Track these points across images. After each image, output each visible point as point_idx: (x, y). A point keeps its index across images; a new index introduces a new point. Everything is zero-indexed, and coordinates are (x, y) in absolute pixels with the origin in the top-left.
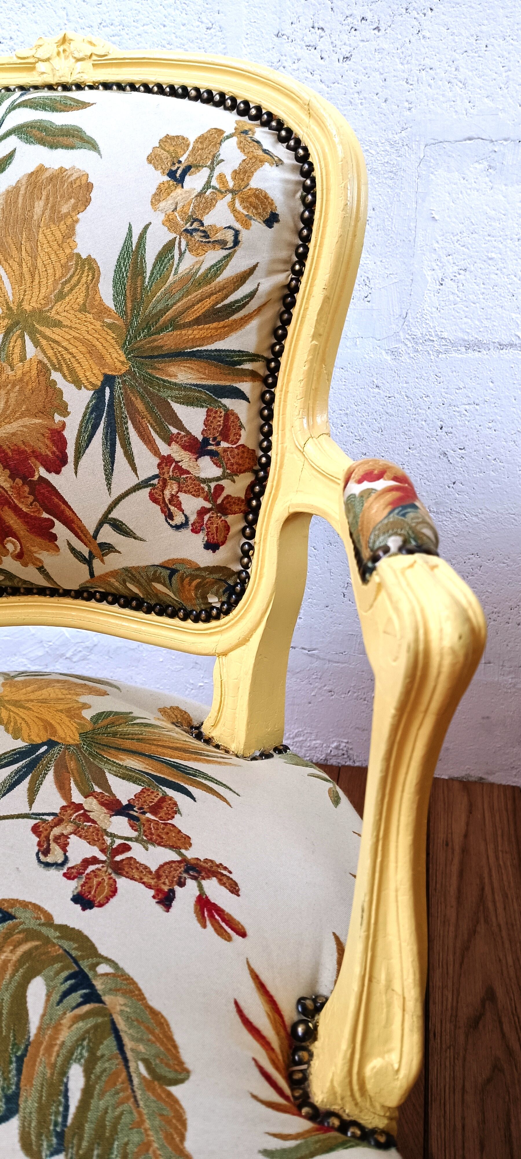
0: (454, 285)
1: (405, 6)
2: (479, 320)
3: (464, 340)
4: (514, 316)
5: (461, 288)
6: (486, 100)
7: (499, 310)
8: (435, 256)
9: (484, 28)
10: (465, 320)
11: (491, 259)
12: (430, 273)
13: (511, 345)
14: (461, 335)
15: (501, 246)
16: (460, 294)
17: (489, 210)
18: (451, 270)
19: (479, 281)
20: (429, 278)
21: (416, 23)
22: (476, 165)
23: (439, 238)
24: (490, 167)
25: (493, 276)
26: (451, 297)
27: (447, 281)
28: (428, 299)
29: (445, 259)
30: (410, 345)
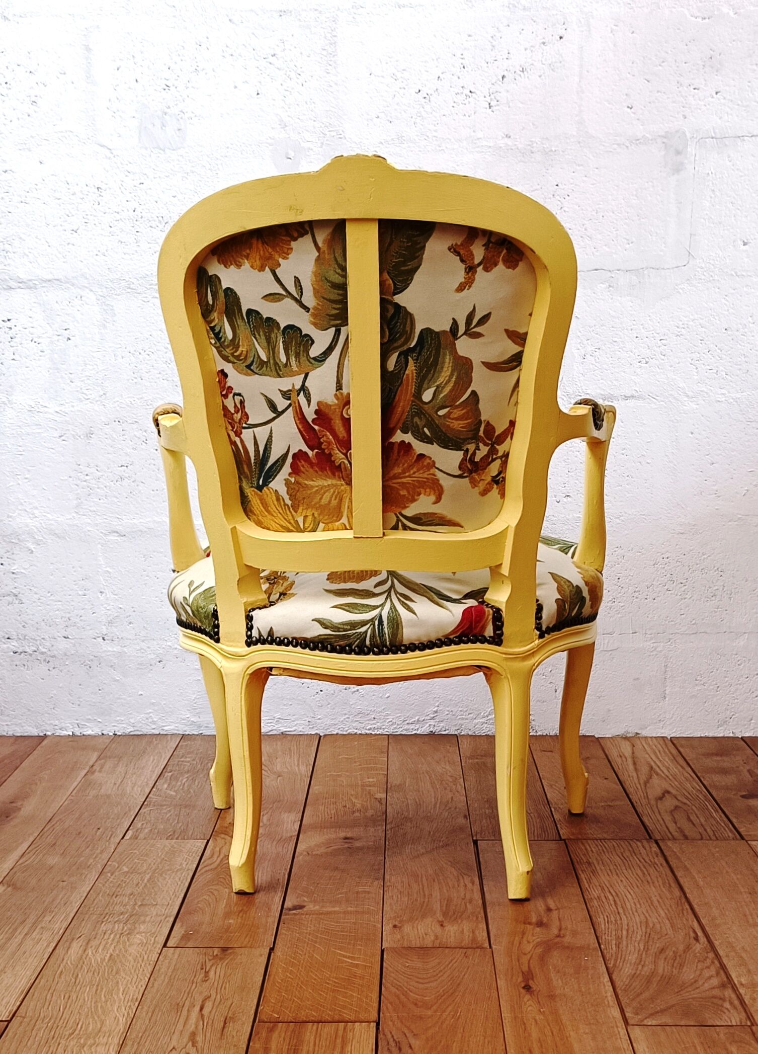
0: (593, 359)
1: (552, 193)
2: (611, 381)
3: (602, 395)
4: (633, 378)
5: (597, 360)
6: (604, 247)
7: (623, 374)
8: (579, 341)
9: (600, 206)
10: (601, 381)
11: (615, 342)
12: (577, 351)
13: (633, 397)
14: (599, 391)
15: (620, 333)
16: (597, 364)
17: (611, 312)
18: (590, 349)
19: (608, 356)
20: (576, 355)
21: (559, 203)
22: (601, 285)
23: (581, 329)
24: (610, 286)
25: (617, 352)
26: (591, 367)
27: (588, 356)
28: (576, 368)
29: (585, 342)
30: (565, 399)
